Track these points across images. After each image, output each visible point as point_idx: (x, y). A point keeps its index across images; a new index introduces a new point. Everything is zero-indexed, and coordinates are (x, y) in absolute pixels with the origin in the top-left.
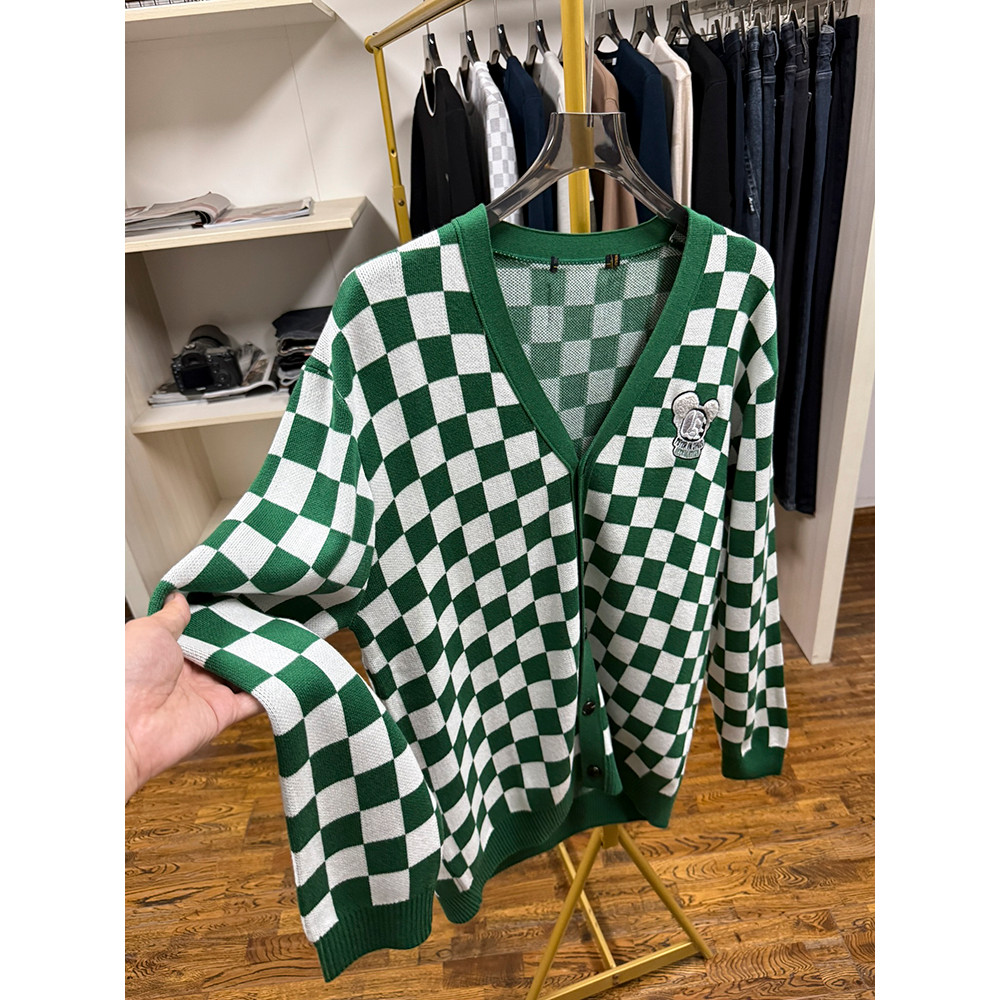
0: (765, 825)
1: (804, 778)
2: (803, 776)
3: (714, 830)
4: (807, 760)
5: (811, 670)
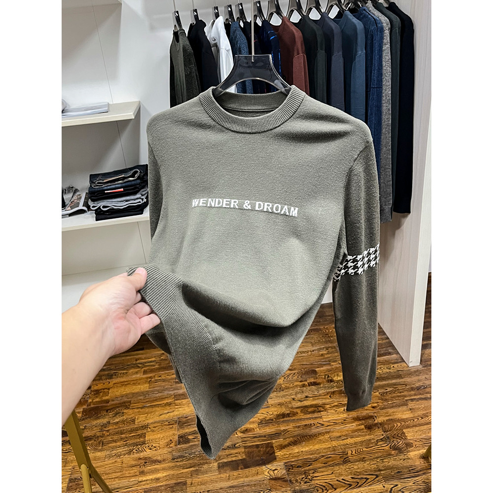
0: (391, 469)
1: (412, 438)
3: (360, 473)
4: (413, 426)
5: (409, 370)
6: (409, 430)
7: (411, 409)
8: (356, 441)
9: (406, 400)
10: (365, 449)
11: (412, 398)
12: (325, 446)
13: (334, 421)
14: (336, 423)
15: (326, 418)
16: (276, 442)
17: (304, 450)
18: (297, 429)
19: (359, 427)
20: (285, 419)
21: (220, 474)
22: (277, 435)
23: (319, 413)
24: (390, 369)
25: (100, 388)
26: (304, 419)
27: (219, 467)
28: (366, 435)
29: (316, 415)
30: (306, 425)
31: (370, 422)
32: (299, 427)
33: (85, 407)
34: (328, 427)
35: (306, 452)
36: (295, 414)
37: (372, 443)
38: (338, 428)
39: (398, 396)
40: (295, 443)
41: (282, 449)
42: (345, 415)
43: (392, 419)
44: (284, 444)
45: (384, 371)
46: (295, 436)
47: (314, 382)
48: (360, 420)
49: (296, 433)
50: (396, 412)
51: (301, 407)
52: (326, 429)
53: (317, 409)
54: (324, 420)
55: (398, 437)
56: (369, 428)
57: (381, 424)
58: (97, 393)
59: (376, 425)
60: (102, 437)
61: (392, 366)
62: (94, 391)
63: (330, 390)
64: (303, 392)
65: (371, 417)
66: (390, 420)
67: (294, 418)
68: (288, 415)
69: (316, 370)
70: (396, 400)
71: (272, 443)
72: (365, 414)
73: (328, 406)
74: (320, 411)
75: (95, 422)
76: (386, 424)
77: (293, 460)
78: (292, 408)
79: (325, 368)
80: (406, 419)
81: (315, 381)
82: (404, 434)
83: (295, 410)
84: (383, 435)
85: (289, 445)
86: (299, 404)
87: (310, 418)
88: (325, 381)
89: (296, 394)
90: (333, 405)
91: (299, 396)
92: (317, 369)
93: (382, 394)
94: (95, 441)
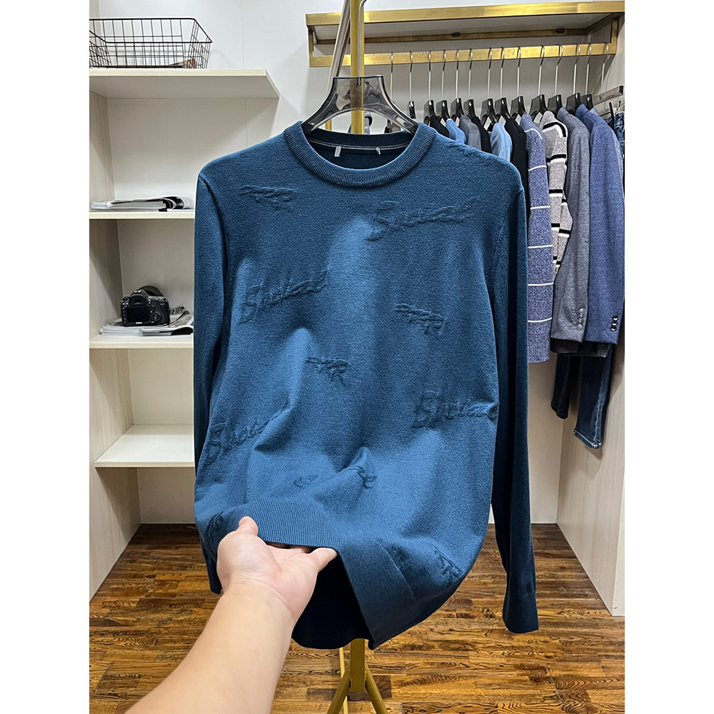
1: (598, 702)
2: (597, 699)
4: (602, 688)
5: (612, 620)
6: (595, 691)
7: (603, 667)
8: (513, 693)
9: (599, 655)
10: (523, 705)
11: (609, 654)
12: (465, 693)
13: (484, 665)
14: (489, 668)
15: (474, 659)
16: (396, 676)
17: (434, 692)
18: (429, 666)
19: (520, 678)
20: (414, 651)
21: (308, 701)
22: (399, 668)
23: (465, 652)
24: (582, 614)
25: (167, 579)
26: (442, 656)
27: (309, 693)
28: (529, 689)
29: (460, 653)
30: (443, 663)
31: (539, 673)
32: (432, 664)
33: (143, 597)
34: (475, 671)
35: (437, 695)
36: (429, 648)
37: (536, 699)
38: (489, 674)
39: (589, 649)
40: (423, 682)
41: (402, 686)
42: (503, 661)
43: (572, 676)
44: (406, 681)
45: (573, 616)
46: (424, 674)
47: (465, 614)
48: (524, 669)
49: (426, 671)
50: (581, 668)
51: (441, 641)
52: (472, 673)
53: (464, 647)
54: (471, 661)
55: (576, 698)
56: (537, 680)
57: (554, 678)
58: (162, 584)
59: (548, 678)
60: (157, 634)
61: (587, 612)
62: (158, 581)
63: (488, 627)
64: (447, 623)
65: (543, 669)
66: (569, 675)
67: (427, 652)
68: (420, 648)
69: (471, 601)
70: (584, 653)
71: (390, 677)
72: (533, 663)
73: (480, 646)
74: (467, 650)
75: (152, 616)
76: (561, 680)
77: (416, 702)
78: (427, 640)
79: (485, 599)
80: (595, 678)
81: (467, 612)
82: (588, 695)
83: (430, 643)
84: (554, 692)
85: (414, 682)
86: (439, 637)
87: (451, 656)
88: (482, 615)
89: (436, 624)
90: (487, 645)
91: (441, 628)
92: (473, 600)
93: (565, 643)
94: (147, 637)
